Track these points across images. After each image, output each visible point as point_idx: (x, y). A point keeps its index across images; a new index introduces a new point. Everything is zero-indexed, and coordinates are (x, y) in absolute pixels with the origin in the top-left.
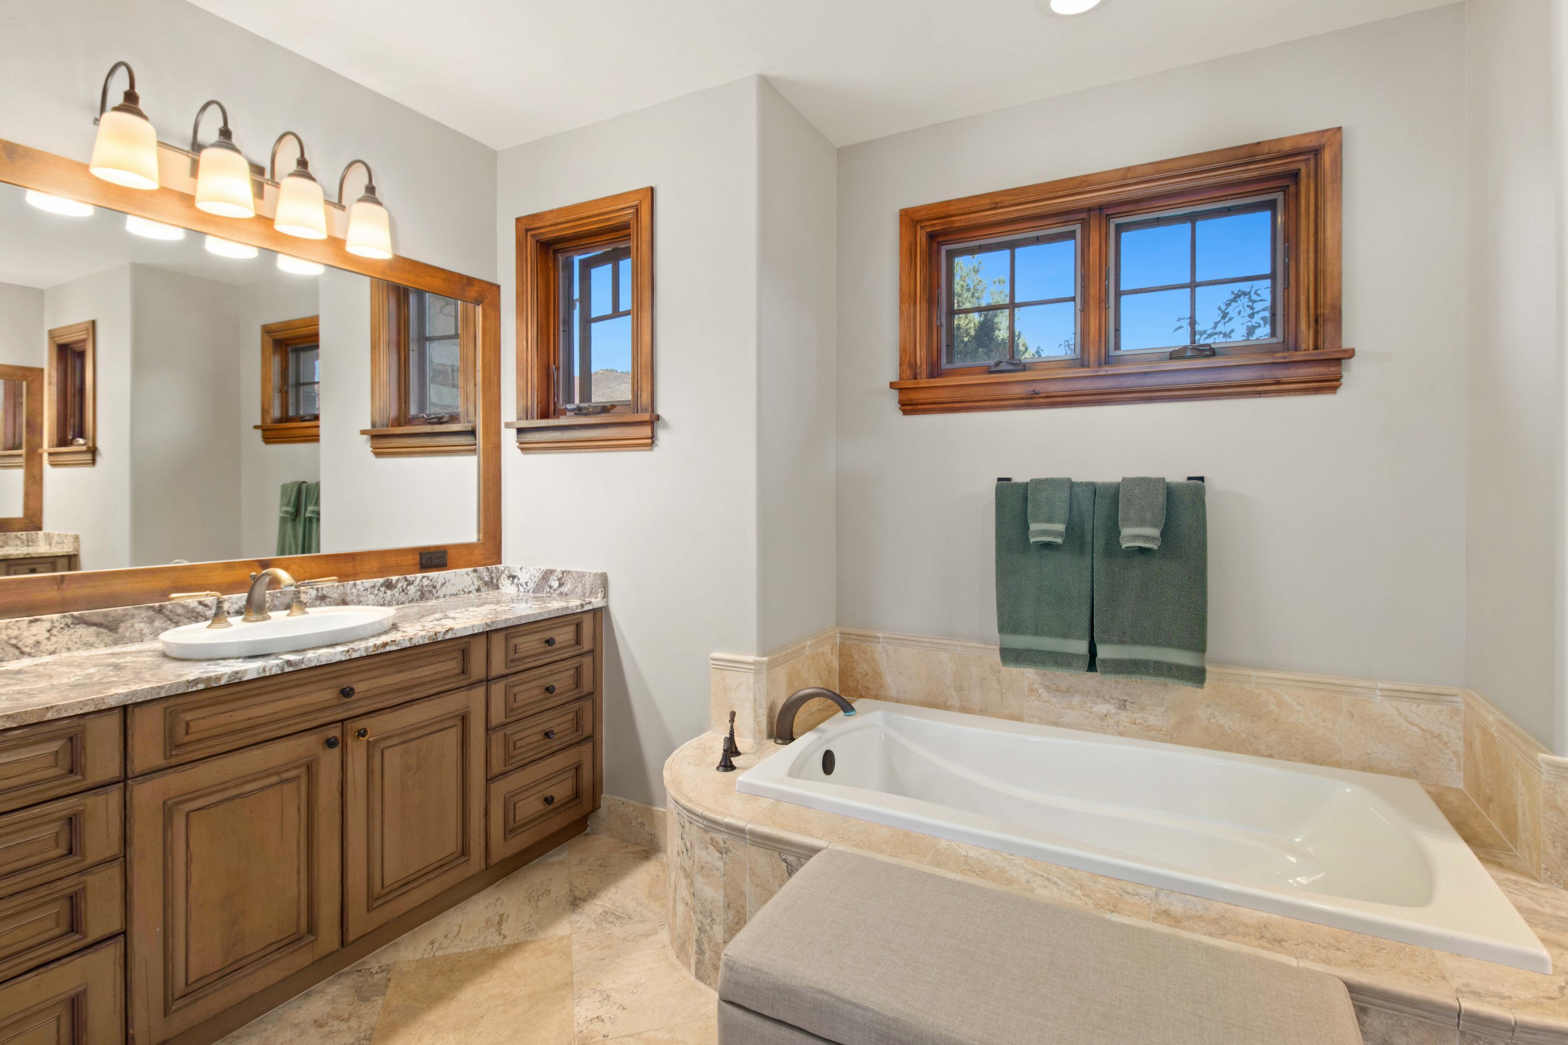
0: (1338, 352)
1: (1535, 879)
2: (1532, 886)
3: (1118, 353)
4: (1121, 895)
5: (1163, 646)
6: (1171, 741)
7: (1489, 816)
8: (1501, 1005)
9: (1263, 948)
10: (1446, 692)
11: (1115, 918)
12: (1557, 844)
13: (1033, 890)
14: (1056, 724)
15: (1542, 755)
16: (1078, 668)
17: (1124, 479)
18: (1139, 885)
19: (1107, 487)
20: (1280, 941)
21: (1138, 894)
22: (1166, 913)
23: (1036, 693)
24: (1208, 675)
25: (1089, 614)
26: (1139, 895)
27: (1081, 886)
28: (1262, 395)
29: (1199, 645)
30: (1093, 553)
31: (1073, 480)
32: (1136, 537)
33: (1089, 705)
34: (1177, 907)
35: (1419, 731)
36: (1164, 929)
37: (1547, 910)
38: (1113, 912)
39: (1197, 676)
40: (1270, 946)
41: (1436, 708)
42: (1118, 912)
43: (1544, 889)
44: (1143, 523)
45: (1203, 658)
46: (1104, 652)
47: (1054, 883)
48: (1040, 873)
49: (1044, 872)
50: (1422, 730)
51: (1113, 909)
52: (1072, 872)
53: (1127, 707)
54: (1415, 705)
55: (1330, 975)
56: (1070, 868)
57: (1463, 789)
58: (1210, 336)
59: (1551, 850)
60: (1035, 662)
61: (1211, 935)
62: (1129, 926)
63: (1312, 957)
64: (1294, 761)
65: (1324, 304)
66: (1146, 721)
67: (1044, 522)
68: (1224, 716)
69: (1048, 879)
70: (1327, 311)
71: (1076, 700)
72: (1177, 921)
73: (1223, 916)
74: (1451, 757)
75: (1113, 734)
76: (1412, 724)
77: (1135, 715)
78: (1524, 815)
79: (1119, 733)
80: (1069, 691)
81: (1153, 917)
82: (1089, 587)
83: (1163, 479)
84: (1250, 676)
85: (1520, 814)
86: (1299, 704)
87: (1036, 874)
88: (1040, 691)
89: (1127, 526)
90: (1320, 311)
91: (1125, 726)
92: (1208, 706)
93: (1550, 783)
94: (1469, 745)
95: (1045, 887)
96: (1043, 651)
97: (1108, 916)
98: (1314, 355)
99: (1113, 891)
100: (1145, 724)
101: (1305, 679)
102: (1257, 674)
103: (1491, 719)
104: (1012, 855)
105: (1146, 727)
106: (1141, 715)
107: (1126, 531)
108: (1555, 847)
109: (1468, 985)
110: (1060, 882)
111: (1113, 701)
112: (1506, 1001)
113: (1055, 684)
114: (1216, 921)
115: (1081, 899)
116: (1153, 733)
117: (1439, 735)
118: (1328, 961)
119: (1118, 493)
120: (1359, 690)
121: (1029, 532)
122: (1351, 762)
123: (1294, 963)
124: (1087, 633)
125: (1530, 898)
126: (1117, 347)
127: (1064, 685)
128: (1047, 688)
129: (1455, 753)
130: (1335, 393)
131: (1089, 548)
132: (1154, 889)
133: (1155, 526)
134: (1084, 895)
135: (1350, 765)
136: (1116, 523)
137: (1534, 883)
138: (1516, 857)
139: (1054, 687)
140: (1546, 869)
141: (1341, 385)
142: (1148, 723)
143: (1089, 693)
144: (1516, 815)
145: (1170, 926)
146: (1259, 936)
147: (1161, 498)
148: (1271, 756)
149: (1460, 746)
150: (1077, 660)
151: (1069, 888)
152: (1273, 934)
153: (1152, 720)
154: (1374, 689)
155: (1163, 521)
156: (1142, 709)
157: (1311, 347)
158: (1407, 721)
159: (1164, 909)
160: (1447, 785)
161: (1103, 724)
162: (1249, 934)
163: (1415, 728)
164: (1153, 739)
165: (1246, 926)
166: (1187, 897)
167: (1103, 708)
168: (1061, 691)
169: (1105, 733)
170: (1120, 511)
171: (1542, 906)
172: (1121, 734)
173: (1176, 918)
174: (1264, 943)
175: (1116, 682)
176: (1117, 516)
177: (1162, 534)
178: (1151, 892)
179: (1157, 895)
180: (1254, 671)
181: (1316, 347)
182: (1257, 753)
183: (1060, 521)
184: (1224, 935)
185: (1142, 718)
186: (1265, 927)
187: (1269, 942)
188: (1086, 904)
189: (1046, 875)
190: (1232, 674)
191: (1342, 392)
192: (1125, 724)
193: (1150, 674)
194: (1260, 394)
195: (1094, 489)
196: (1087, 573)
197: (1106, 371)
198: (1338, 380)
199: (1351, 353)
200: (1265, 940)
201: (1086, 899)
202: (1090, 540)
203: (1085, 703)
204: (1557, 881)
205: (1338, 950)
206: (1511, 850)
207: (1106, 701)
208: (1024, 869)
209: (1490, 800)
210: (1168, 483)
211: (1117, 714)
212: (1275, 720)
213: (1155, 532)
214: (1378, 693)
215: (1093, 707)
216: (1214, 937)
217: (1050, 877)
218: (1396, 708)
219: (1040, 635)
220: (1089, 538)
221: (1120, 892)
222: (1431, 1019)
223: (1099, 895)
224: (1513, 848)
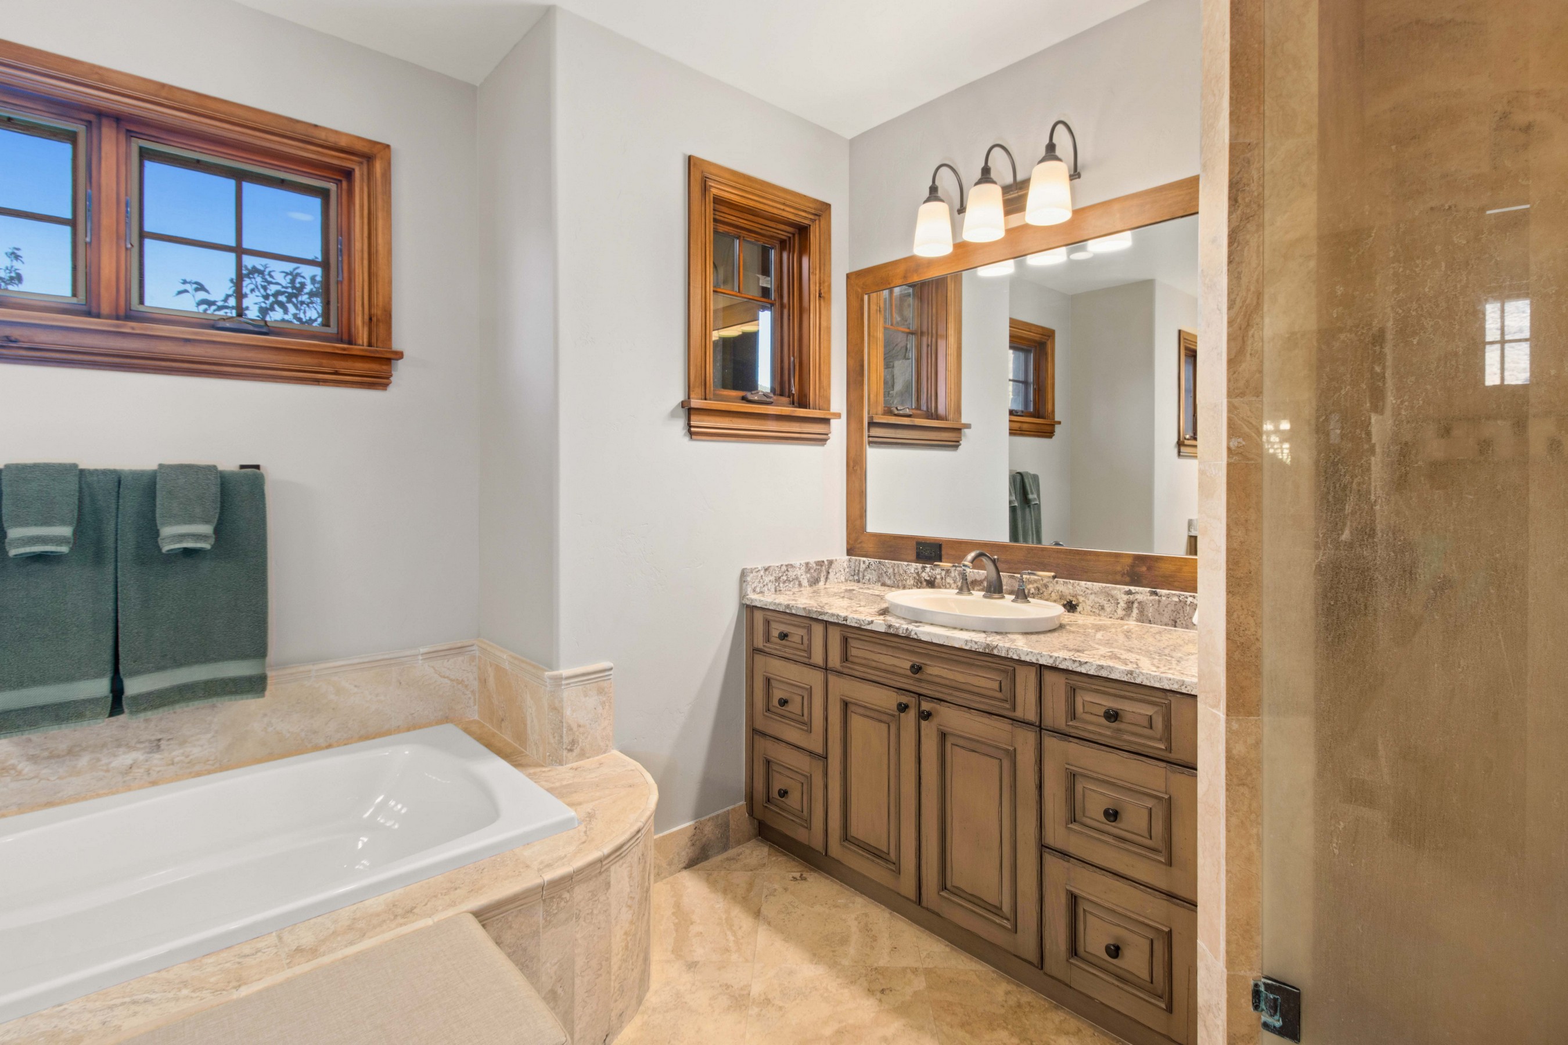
0: (386, 352)
1: (543, 766)
2: (544, 772)
3: (141, 308)
4: (239, 963)
5: (216, 662)
6: (223, 768)
7: (501, 733)
8: (563, 865)
9: (401, 925)
10: (467, 644)
11: (244, 991)
12: (556, 734)
13: (118, 1028)
14: (49, 804)
15: (547, 673)
16: (95, 716)
17: (161, 466)
18: (256, 940)
19: (137, 476)
20: (411, 911)
21: (258, 951)
22: (299, 950)
23: (12, 772)
24: (269, 681)
25: (110, 643)
26: (260, 951)
27: (185, 984)
28: (321, 383)
29: (260, 651)
30: (116, 561)
31: (81, 466)
32: (182, 537)
33: (105, 761)
34: (307, 938)
35: (449, 682)
36: (303, 968)
37: (558, 784)
38: (240, 986)
39: (256, 685)
40: (406, 920)
41: (460, 658)
42: (245, 984)
43: (550, 771)
44: (191, 520)
45: (264, 666)
46: (133, 686)
47: (145, 1002)
48: (118, 1001)
49: (123, 997)
50: (452, 680)
51: (238, 984)
52: (164, 974)
53: (162, 747)
54: (446, 661)
55: (459, 914)
56: (159, 971)
57: (478, 719)
58: (220, 308)
59: (552, 741)
60: (18, 727)
61: (352, 943)
62: (267, 989)
63: (440, 908)
64: (351, 743)
65: (377, 305)
66: (187, 757)
67: (36, 525)
68: (282, 721)
69: (134, 1002)
70: (379, 313)
71: (84, 761)
72: (313, 952)
73: (354, 919)
74: (470, 695)
75: (141, 787)
76: (444, 677)
77: (174, 753)
78: (532, 721)
79: (150, 783)
80: (72, 752)
81: (288, 964)
82: (110, 606)
83: (215, 467)
84: (310, 671)
85: (529, 722)
86: (356, 686)
87: (111, 1008)
88: (20, 767)
89: (170, 524)
90: (374, 311)
91: (159, 772)
92: (265, 715)
93: (551, 692)
94: (483, 682)
95: (135, 1014)
96: (33, 707)
97: (235, 995)
98: (366, 351)
99: (228, 965)
100: (187, 760)
101: (361, 661)
102: (316, 667)
103: (505, 657)
104: (60, 1005)
105: (188, 763)
106: (181, 751)
107: (167, 531)
108: (554, 737)
109: (542, 863)
110: (153, 996)
111: (142, 746)
112: (565, 860)
113: (47, 749)
114: (350, 928)
115: (192, 997)
116: (197, 768)
117: (462, 681)
118: (453, 904)
119: (155, 483)
120: (406, 659)
121: (7, 540)
122: (399, 727)
123: (429, 922)
124: (109, 667)
125: (546, 781)
126: (142, 301)
127: (63, 747)
128: (33, 759)
129: (473, 692)
130: (386, 390)
131: (110, 555)
132: (274, 934)
133: (207, 522)
134: (194, 991)
135: (398, 730)
136: (153, 520)
137: (544, 769)
138: (526, 755)
139: (46, 754)
140: (549, 756)
141: (391, 383)
142: (191, 757)
143: (104, 745)
144: (525, 725)
145: (309, 960)
146: (393, 918)
147: (215, 489)
148: (329, 746)
149: (475, 685)
150: (92, 706)
151: (171, 995)
152: (403, 908)
153: (196, 752)
154: (418, 655)
155: (217, 516)
156: (183, 743)
157: (365, 343)
158: (441, 676)
159: (295, 948)
160: (467, 720)
161: (127, 778)
162: (384, 921)
163: (446, 681)
164: (198, 774)
165: (378, 915)
166: (312, 921)
167: (126, 759)
168: (58, 756)
169: (130, 790)
170: (158, 506)
171: (553, 783)
172: (154, 783)
173: (311, 949)
174: (400, 920)
175: (146, 720)
176: (154, 512)
177: (217, 531)
178: (273, 939)
179: (280, 938)
180: (313, 665)
181: (370, 345)
182: (317, 748)
183: (63, 523)
184: (363, 936)
185: (183, 753)
186: (393, 906)
187: (403, 916)
188: (201, 1000)
189: (127, 1000)
190: (292, 674)
191: (392, 388)
192: (158, 769)
193: (199, 698)
194: (318, 382)
195: (117, 480)
196: (109, 589)
197: (133, 328)
198: (388, 378)
199: (400, 355)
200: (399, 918)
201: (198, 994)
202: (112, 545)
203: (99, 760)
204: (556, 761)
205: (456, 889)
206: (522, 752)
207: (130, 748)
208: (91, 1012)
209: (503, 720)
210: (221, 472)
211: (147, 761)
212: (333, 709)
213: (207, 529)
214: (420, 657)
215: (110, 763)
216: (355, 944)
217: (135, 997)
218: (433, 667)
219: (27, 686)
220: (110, 542)
221: (238, 960)
222: (525, 904)
223: (213, 980)
224: (523, 750)
